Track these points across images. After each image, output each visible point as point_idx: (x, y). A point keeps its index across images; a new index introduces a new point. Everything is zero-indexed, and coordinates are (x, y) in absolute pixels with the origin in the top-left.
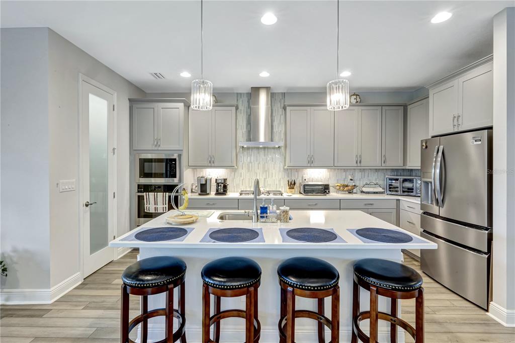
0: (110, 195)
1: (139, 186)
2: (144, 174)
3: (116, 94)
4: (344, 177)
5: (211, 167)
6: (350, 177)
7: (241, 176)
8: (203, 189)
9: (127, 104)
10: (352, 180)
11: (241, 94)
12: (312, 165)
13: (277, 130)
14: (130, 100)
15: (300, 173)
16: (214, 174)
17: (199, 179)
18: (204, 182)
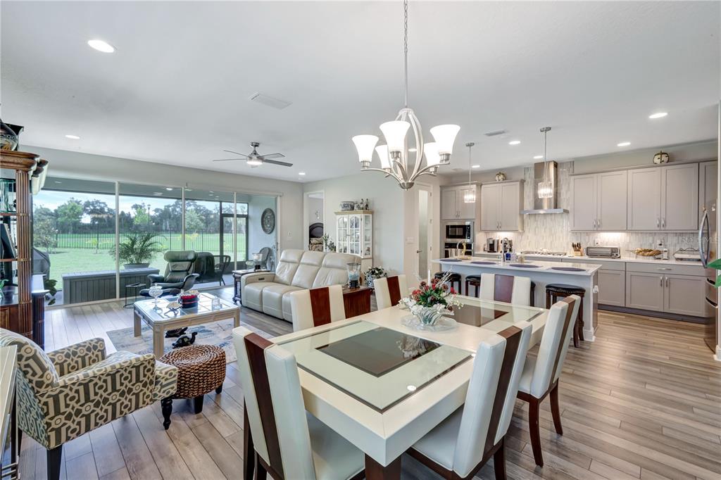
0: (429, 249)
1: (446, 244)
2: (448, 236)
3: (432, 186)
4: (651, 241)
5: (499, 231)
6: (659, 242)
7: (528, 239)
8: (492, 248)
9: (439, 188)
10: (661, 245)
11: (528, 168)
12: (599, 229)
13: (564, 196)
14: (440, 186)
15: (591, 237)
16: (501, 236)
17: (488, 240)
18: (491, 243)
